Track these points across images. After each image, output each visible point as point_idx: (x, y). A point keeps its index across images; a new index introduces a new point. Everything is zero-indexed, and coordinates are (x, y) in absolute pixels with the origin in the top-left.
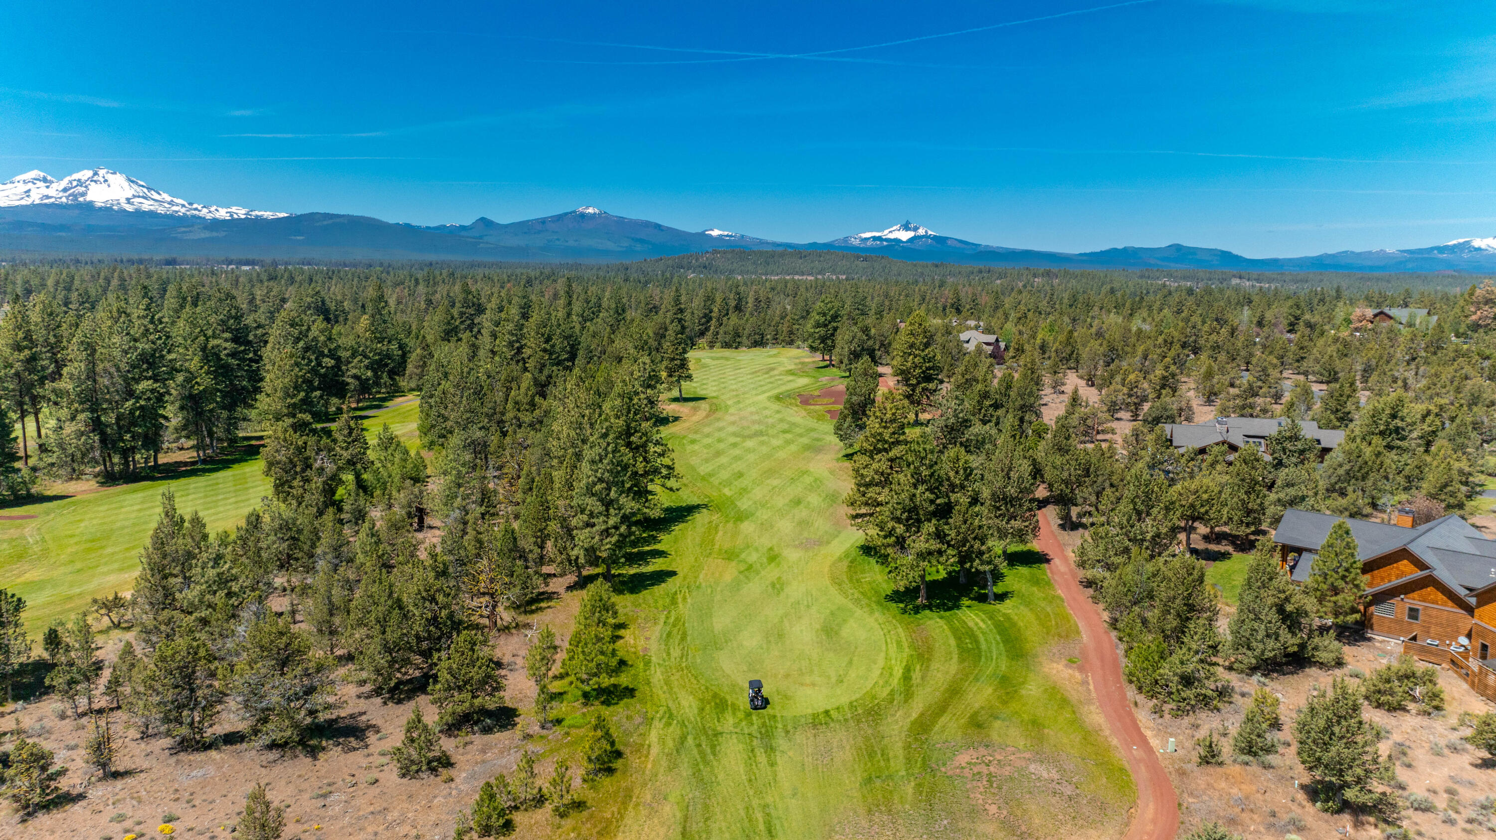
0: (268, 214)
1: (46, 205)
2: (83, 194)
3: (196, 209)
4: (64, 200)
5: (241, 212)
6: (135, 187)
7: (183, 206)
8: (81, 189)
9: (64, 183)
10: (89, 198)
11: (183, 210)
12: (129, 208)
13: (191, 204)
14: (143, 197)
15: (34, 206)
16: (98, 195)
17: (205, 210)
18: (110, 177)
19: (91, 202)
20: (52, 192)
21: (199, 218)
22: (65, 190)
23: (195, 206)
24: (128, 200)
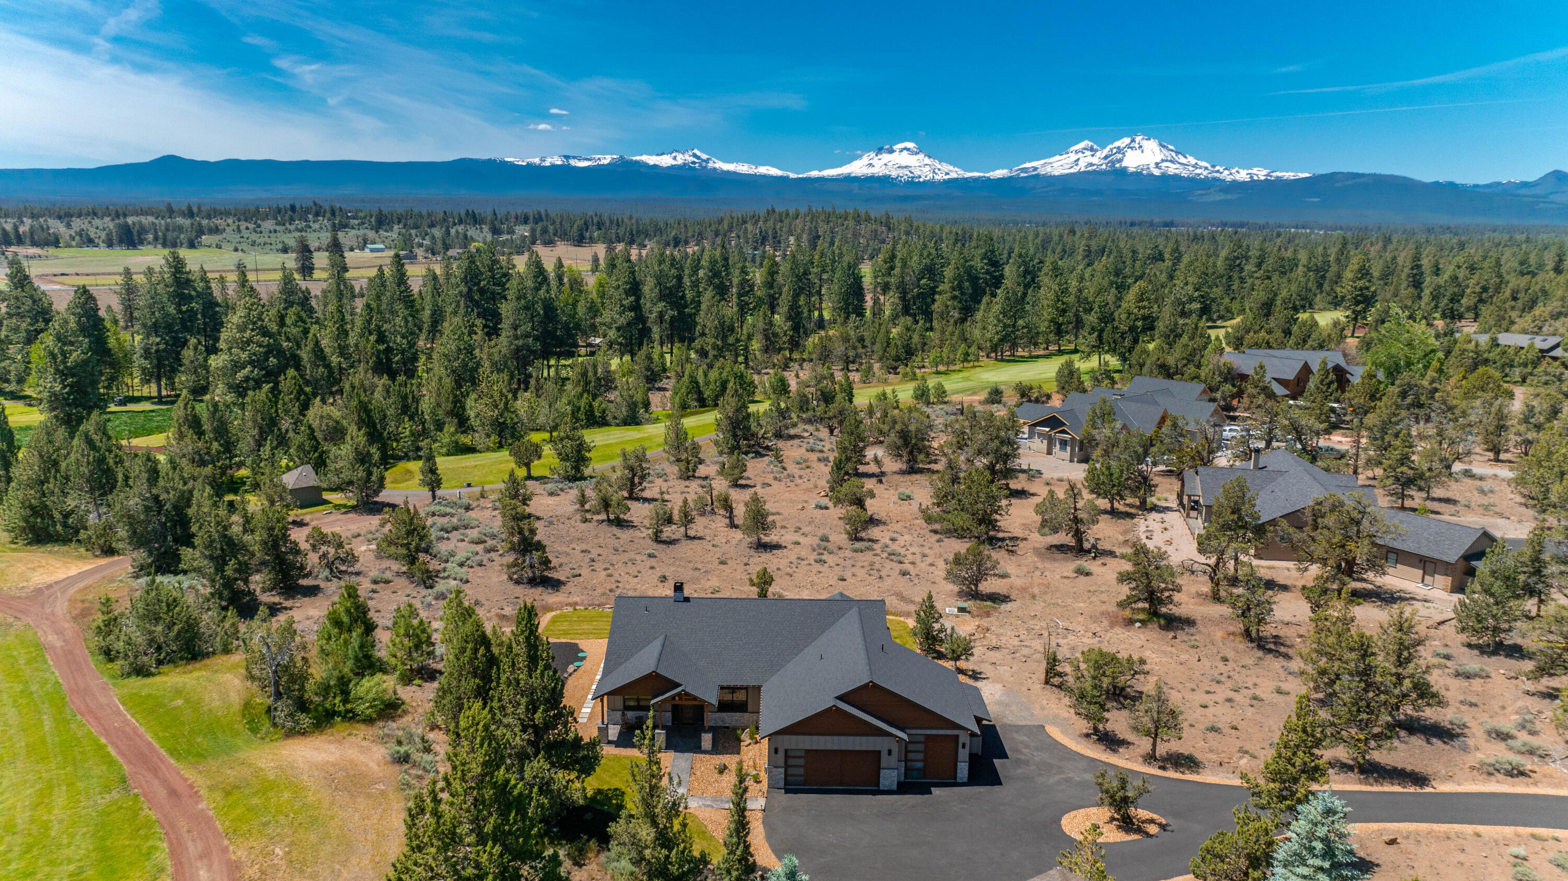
0: (1288, 175)
1: (1089, 172)
2: (1120, 161)
3: (1218, 171)
4: (1104, 167)
5: (1261, 174)
6: (1165, 151)
7: (1206, 168)
8: (1119, 156)
9: (1106, 151)
10: (1124, 164)
11: (1205, 173)
12: (1157, 172)
13: (1213, 166)
14: (1171, 161)
15: (1079, 173)
16: (1132, 161)
17: (1227, 172)
18: (1145, 144)
19: (1126, 168)
20: (1095, 160)
21: (1219, 180)
22: (1106, 157)
23: (1217, 168)
24: (1157, 164)
